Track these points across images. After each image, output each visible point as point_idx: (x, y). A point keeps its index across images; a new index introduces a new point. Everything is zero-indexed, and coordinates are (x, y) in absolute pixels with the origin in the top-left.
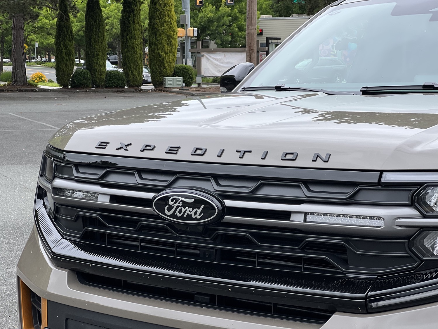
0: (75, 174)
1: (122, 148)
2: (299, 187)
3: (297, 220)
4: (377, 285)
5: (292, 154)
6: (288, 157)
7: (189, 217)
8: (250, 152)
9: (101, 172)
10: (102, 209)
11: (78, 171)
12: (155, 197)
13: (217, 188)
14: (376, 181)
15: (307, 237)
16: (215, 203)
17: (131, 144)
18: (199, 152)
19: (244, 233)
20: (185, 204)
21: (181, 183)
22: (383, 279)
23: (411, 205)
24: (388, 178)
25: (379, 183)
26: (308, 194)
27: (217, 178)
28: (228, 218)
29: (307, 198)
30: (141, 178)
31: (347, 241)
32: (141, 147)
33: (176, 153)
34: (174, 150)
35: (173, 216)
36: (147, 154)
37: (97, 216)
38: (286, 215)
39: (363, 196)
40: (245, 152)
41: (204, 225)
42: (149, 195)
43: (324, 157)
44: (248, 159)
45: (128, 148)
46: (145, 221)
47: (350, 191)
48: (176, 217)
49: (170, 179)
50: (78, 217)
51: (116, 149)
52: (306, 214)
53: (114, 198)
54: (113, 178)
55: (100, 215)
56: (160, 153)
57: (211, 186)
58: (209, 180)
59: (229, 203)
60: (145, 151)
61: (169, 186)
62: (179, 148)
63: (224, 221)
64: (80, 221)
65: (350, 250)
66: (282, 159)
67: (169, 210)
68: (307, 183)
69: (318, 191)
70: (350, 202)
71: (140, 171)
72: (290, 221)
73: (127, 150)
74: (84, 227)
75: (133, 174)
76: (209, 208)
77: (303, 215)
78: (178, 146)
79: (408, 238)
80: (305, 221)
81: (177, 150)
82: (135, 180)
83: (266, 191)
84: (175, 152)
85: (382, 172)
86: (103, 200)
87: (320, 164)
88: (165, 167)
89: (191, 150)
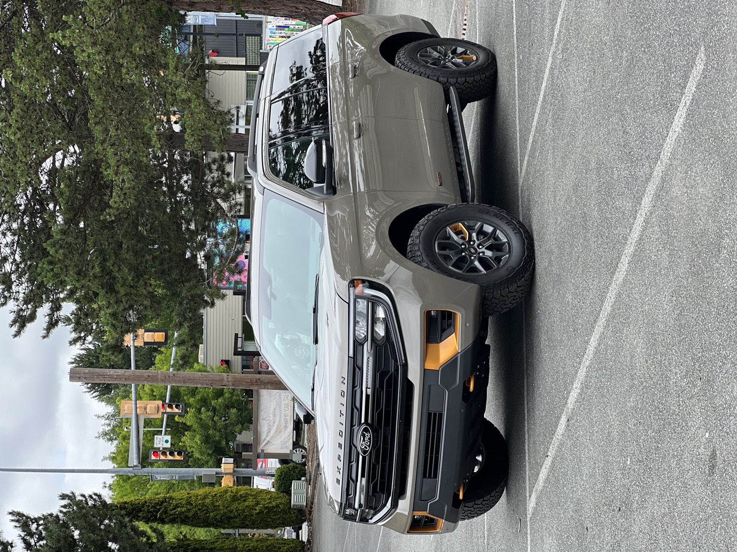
0: (352, 496)
1: (339, 471)
2: (356, 391)
3: (369, 392)
4: (396, 361)
5: (341, 393)
6: (343, 394)
7: (370, 439)
8: (341, 411)
9: (351, 482)
10: (368, 482)
12: (361, 455)
13: (356, 426)
15: (377, 388)
16: (363, 427)
17: (337, 467)
18: (341, 434)
19: (376, 415)
20: (364, 440)
21: (355, 442)
23: (363, 345)
24: (351, 354)
25: (354, 358)
26: (358, 387)
27: (352, 426)
28: (370, 421)
29: (360, 387)
30: (353, 461)
31: (378, 372)
32: (339, 461)
33: (342, 445)
34: (340, 445)
35: (369, 446)
36: (342, 459)
37: (372, 486)
38: (367, 396)
39: (359, 364)
40: (341, 413)
41: (373, 432)
42: (361, 457)
43: (343, 379)
44: (344, 412)
46: (373, 461)
47: (357, 370)
48: (370, 444)
49: (353, 447)
51: (340, 474)
52: (367, 388)
53: (363, 476)
54: (354, 477)
55: (371, 483)
56: (341, 452)
57: (356, 428)
58: (353, 429)
59: (363, 421)
61: (356, 448)
62: (339, 443)
63: (371, 423)
64: (375, 494)
65: (382, 370)
66: (344, 397)
67: (366, 448)
68: (354, 387)
69: (357, 382)
70: (361, 369)
71: (350, 462)
72: (370, 394)
73: (340, 469)
74: (378, 492)
75: (351, 465)
76: (366, 430)
79: (377, 347)
80: (370, 388)
82: (354, 464)
83: (358, 405)
85: (349, 357)
86: (364, 480)
87: (346, 381)
88: (347, 450)
89: (340, 437)
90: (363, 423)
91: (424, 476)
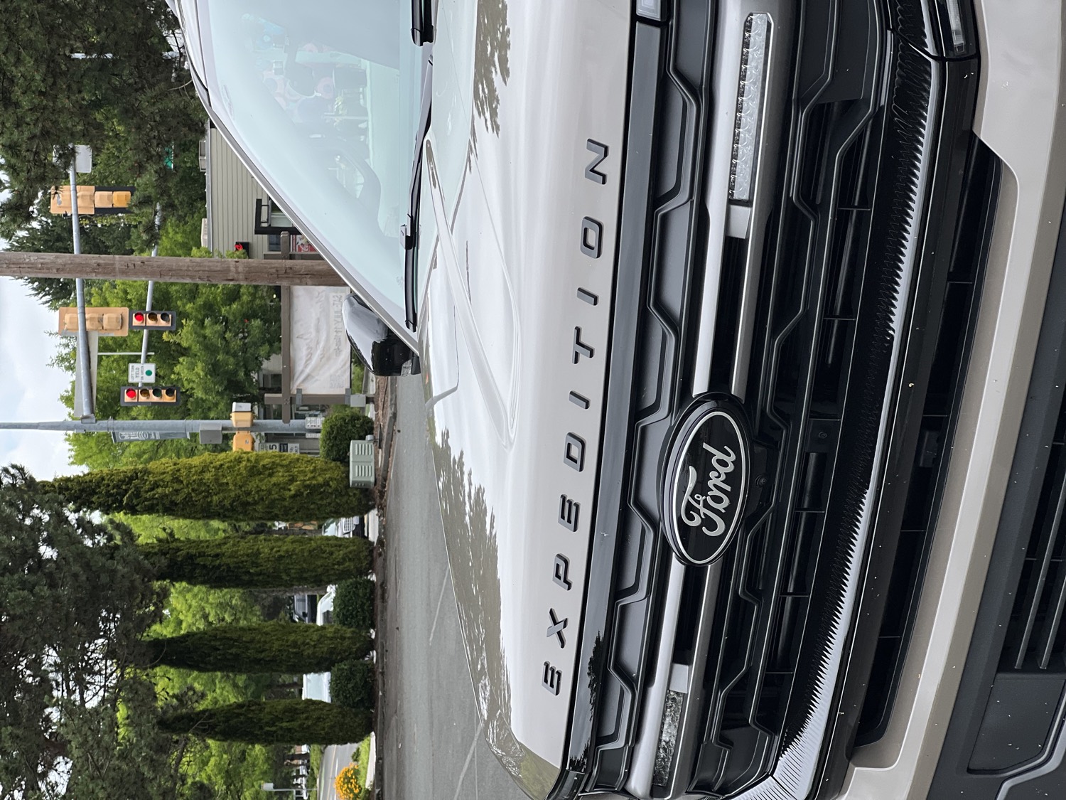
0: (620, 743)
1: (559, 633)
2: (665, 217)
3: (746, 222)
4: (909, 32)
5: (586, 230)
6: (592, 240)
7: (732, 479)
8: (578, 330)
9: (617, 683)
10: (706, 682)
11: (613, 738)
12: (681, 558)
13: (663, 412)
14: (657, 32)
15: (789, 199)
16: (698, 418)
17: (552, 612)
18: (575, 452)
19: (773, 348)
20: (702, 487)
21: (649, 494)
22: (895, 16)
25: (663, 24)
26: (683, 194)
27: (638, 411)
28: (736, 385)
29: (695, 198)
30: (634, 589)
31: (801, 103)
32: (560, 588)
33: (577, 506)
34: (568, 511)
35: (727, 516)
36: (577, 574)
37: (721, 696)
38: (733, 248)
39: (693, 64)
40: (578, 342)
41: (751, 441)
42: (677, 571)
43: (593, 156)
44: (597, 337)
45: (559, 618)
46: (738, 583)
47: (679, 95)
48: (730, 509)
49: (638, 521)
50: (723, 740)
51: (563, 647)
52: (731, 201)
53: (681, 654)
54: (633, 655)
55: (721, 687)
56: (575, 545)
57: (658, 425)
58: (644, 429)
59: (700, 384)
60: (569, 578)
61: (655, 523)
62: (564, 498)
63: (742, 397)
64: (732, 734)
65: (821, 95)
66: (599, 255)
67: (712, 526)
68: (657, 197)
69: (678, 170)
70: (705, 94)
71: (618, 591)
72: (747, 239)
73: (565, 622)
74: (749, 725)
75: (624, 608)
76: (714, 433)
77: (734, 207)
78: (560, 501)
80: (748, 203)
81: (570, 503)
82: (638, 605)
83: (675, 295)
84: (574, 508)
85: (635, 18)
86: (685, 680)
87: (611, 167)
88: (608, 534)
89: (571, 470)
90: (702, 399)
91: (1005, 663)
